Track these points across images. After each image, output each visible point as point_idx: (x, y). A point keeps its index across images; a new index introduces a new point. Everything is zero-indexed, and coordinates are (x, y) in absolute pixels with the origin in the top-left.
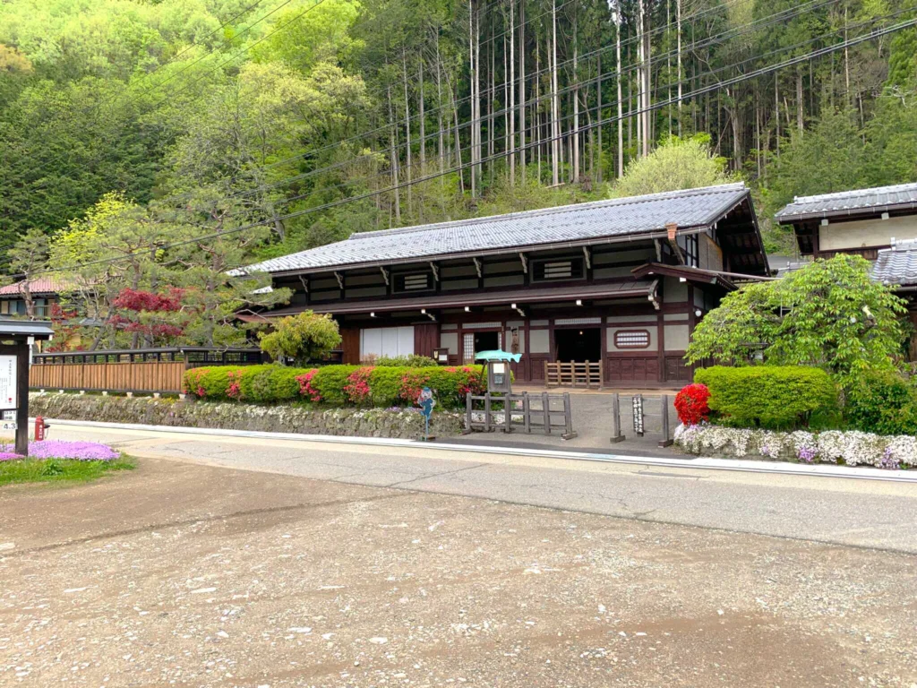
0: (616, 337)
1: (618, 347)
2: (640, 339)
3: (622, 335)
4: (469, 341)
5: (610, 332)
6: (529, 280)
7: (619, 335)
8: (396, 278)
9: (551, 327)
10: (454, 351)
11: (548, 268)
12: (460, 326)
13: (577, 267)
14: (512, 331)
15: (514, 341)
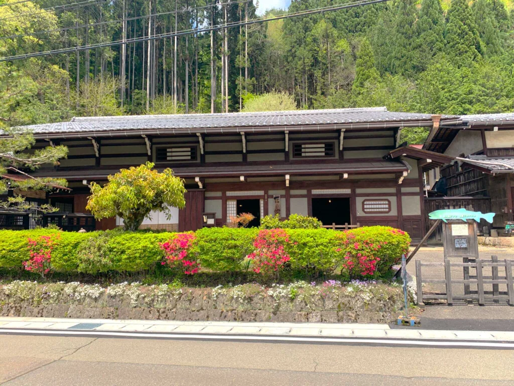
0: (363, 204)
1: (366, 212)
2: (382, 206)
3: (368, 203)
4: (232, 206)
5: (359, 201)
6: (289, 157)
7: (365, 203)
8: (158, 150)
9: (308, 195)
10: (219, 216)
11: (305, 148)
12: (224, 194)
13: (329, 148)
14: (275, 198)
15: (276, 207)
